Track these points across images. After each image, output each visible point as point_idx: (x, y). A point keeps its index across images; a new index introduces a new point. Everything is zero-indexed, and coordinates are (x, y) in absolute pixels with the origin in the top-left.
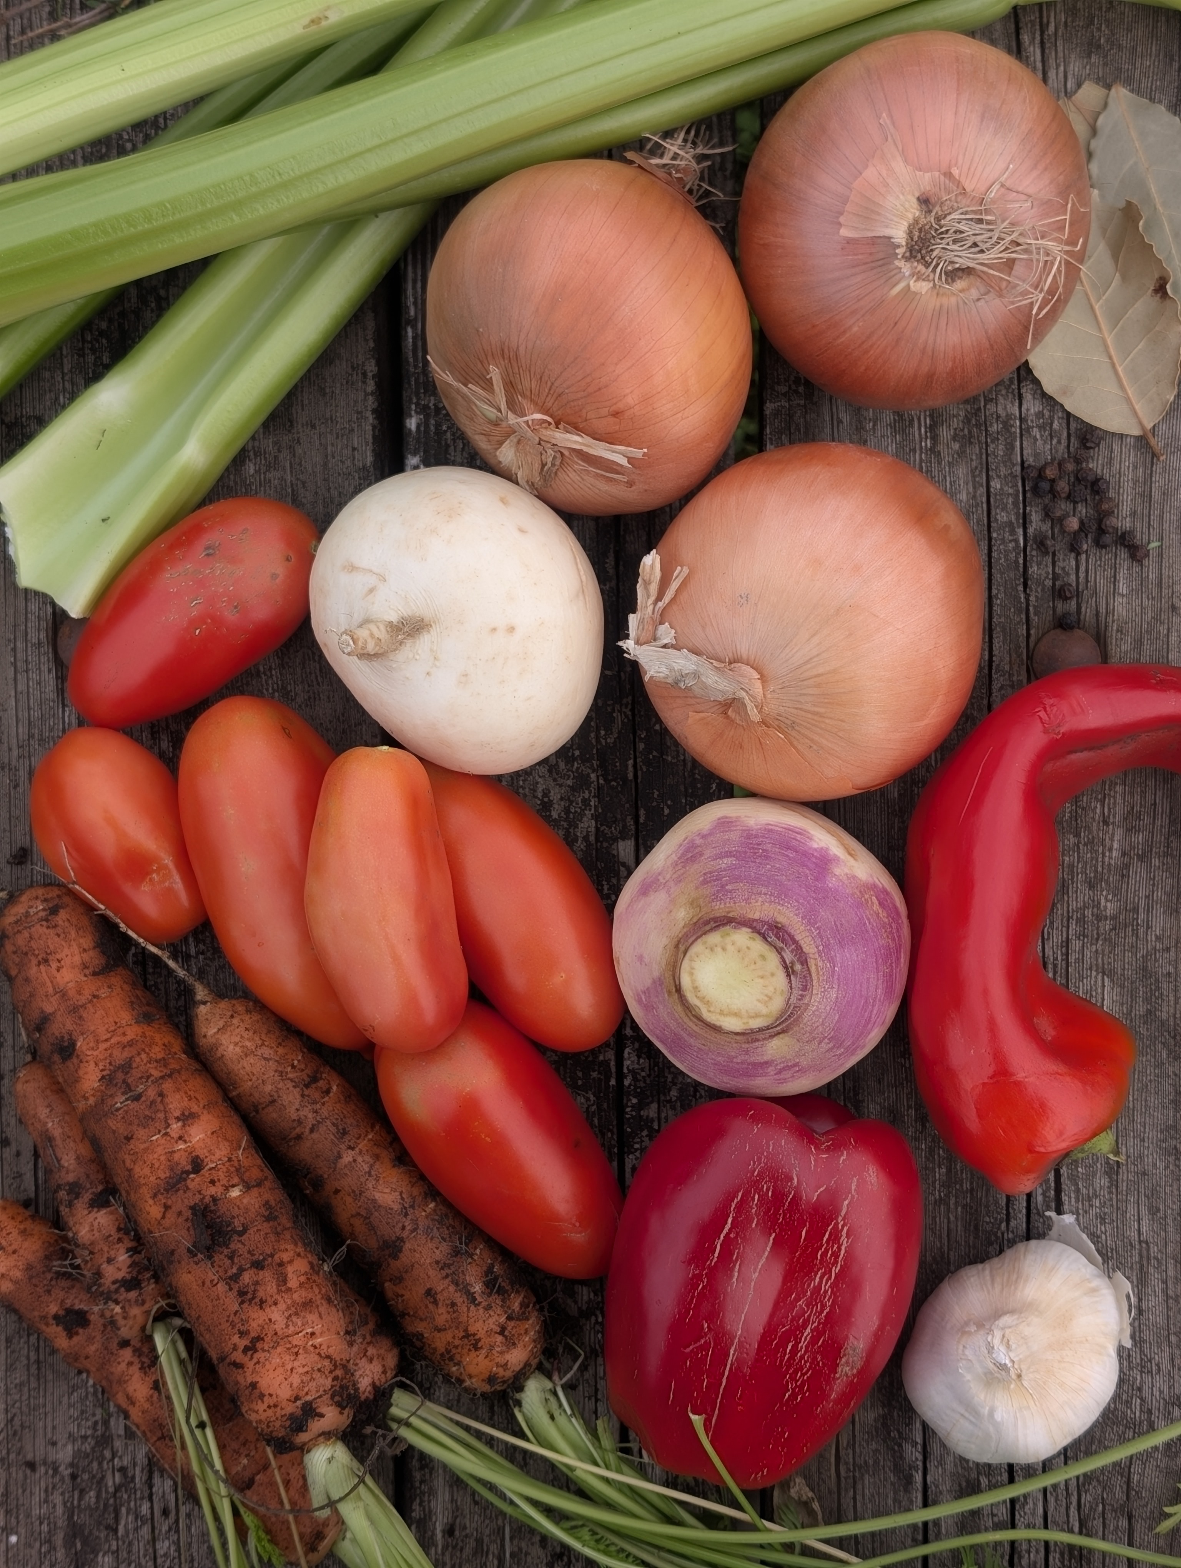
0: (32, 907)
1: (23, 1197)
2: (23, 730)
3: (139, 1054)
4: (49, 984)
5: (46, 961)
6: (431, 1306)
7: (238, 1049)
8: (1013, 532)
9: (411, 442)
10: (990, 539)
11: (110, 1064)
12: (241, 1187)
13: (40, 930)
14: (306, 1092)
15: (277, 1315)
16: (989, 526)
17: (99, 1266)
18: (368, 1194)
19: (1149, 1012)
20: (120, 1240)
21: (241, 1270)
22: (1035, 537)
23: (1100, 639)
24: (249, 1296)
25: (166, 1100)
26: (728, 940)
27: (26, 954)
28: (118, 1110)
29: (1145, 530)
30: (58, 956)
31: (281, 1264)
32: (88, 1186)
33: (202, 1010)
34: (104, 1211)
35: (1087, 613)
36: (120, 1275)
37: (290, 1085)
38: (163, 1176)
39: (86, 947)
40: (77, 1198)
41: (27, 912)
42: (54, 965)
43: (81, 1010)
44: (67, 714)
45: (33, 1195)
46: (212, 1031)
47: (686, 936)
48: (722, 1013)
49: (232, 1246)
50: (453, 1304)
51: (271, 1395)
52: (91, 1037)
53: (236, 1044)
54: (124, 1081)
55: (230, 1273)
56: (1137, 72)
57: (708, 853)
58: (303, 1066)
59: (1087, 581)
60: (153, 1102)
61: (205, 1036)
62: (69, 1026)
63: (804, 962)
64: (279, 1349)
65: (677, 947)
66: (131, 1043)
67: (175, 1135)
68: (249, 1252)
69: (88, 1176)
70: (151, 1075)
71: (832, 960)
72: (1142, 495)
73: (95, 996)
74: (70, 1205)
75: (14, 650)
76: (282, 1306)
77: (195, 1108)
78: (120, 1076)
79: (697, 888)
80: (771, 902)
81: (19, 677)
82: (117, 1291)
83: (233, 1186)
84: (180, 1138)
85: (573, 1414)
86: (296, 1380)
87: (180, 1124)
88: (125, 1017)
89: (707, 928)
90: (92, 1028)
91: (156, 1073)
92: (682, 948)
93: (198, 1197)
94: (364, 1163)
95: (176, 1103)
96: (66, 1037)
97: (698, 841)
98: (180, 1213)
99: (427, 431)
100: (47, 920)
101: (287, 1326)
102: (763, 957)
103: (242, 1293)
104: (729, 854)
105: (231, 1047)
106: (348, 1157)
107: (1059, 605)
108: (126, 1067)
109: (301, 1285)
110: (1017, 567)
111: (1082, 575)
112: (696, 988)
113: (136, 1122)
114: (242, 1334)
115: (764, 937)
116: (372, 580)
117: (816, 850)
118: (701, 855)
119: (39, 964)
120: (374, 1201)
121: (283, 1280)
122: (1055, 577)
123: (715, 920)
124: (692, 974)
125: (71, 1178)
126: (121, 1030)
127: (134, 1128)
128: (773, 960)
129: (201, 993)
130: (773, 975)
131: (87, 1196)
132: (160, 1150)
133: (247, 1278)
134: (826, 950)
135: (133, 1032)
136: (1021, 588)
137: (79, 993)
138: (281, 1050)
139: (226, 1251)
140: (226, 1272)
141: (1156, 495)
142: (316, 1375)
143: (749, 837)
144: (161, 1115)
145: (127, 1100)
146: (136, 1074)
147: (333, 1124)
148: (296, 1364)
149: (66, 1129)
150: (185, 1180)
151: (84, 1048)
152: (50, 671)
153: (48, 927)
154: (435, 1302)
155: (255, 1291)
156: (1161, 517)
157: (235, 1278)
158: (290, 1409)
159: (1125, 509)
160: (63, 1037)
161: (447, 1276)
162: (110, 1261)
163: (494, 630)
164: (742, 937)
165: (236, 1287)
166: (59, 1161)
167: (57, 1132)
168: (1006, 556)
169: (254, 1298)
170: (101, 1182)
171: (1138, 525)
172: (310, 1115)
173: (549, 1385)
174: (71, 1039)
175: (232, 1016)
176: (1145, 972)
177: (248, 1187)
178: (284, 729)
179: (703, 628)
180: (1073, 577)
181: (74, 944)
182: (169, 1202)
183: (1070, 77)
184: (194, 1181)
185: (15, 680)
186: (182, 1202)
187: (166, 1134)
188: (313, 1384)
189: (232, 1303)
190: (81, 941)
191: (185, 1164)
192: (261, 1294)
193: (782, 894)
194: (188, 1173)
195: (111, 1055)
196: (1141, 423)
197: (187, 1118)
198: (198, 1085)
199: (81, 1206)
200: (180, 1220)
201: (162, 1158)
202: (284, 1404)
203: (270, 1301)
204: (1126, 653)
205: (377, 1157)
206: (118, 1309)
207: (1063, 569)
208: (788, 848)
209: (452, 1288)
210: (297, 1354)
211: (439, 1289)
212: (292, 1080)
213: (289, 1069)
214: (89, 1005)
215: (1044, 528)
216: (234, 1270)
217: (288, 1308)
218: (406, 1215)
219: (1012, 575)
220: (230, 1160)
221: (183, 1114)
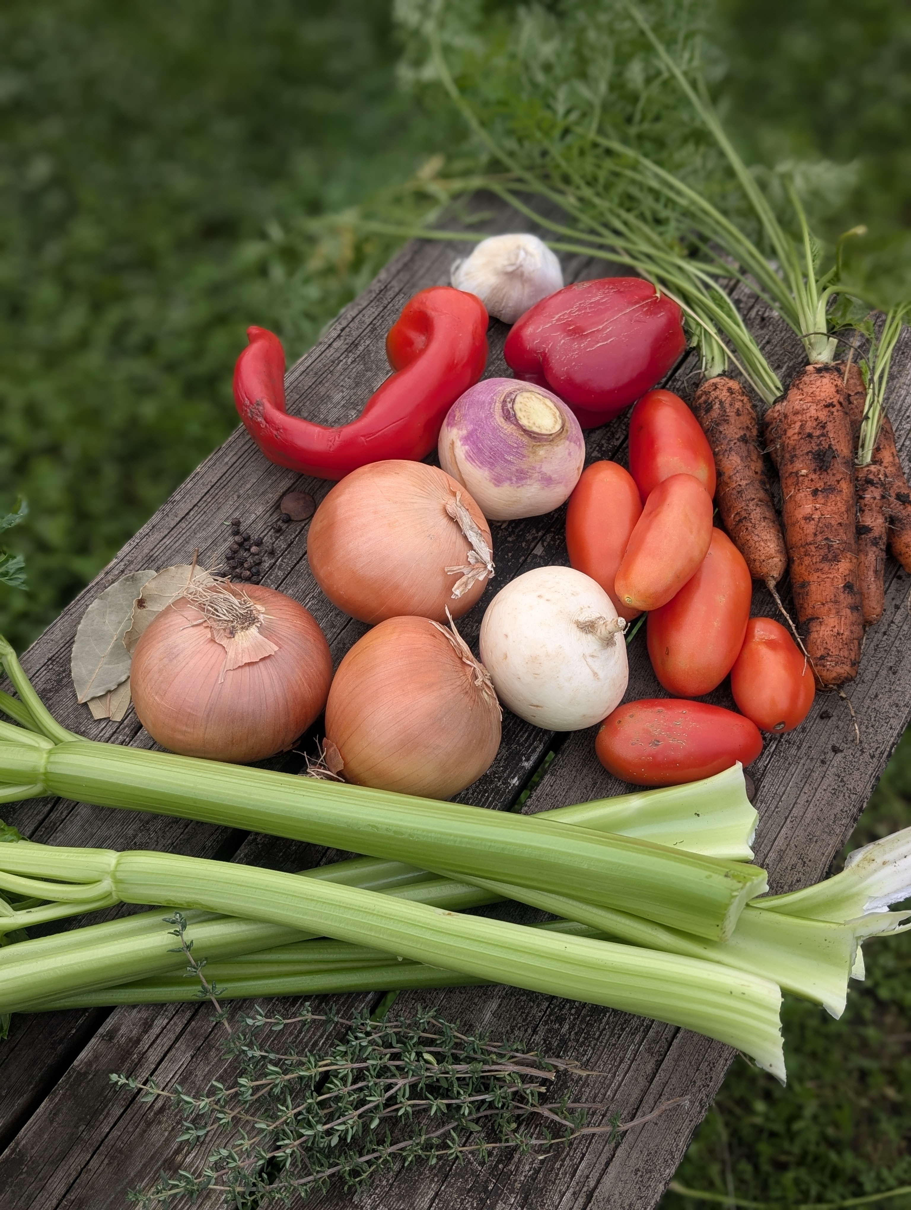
0: (833, 666)
1: (900, 581)
2: (792, 769)
3: (816, 562)
4: (842, 622)
5: (838, 634)
6: (741, 410)
7: (769, 544)
8: (281, 565)
9: (521, 773)
10: (292, 569)
11: (832, 565)
12: (800, 474)
13: (834, 652)
14: (747, 515)
15: (813, 412)
16: (289, 574)
17: (880, 500)
18: (743, 465)
19: (367, 371)
20: (865, 505)
21: (818, 437)
22: (273, 558)
23: (277, 506)
24: (821, 425)
25: (814, 531)
26: (530, 425)
27: (846, 644)
28: (839, 540)
29: (226, 531)
30: (832, 633)
31: (800, 433)
32: (868, 540)
33: (775, 574)
34: (867, 524)
35: (275, 517)
36: (873, 488)
37: (753, 521)
38: (833, 496)
39: (816, 633)
40: (875, 538)
41: (836, 665)
42: (835, 630)
43: (833, 600)
44: (766, 762)
45: (895, 579)
46: (776, 560)
47: (546, 440)
48: (551, 409)
49: (817, 448)
50: (731, 405)
51: (832, 383)
52: (835, 584)
53: (768, 546)
54: (829, 552)
55: (824, 438)
56: (69, 711)
57: (514, 469)
58: (743, 528)
59: (265, 529)
60: (821, 533)
61: (781, 561)
62: (842, 596)
63: (504, 401)
64: (819, 398)
65: (552, 440)
66: (817, 570)
67: (818, 512)
68: (811, 443)
69: (866, 545)
70: (816, 548)
71: (492, 398)
72: (216, 545)
73: (823, 604)
74: (880, 538)
75: (777, 807)
76: (808, 415)
77: (803, 522)
78: (830, 557)
79: (529, 457)
80: (502, 428)
81: (781, 794)
82: (877, 483)
83: (803, 476)
84: (817, 509)
85: (703, 356)
86: (818, 383)
87: (813, 517)
88: (813, 587)
89: (535, 435)
90: (832, 588)
91: (813, 548)
92: (551, 437)
93: (822, 477)
94: (737, 478)
95: (810, 528)
96: (846, 592)
97: (514, 479)
98: (834, 475)
99: (511, 773)
100: (828, 654)
101: (810, 406)
102: (521, 410)
103: (824, 427)
104: (507, 461)
105: (771, 546)
106: (743, 483)
107: (284, 527)
108: (825, 559)
109: (795, 423)
110: (290, 551)
111: (266, 532)
112: (556, 422)
113: (833, 529)
114: (832, 413)
115: (515, 415)
116: (589, 659)
117: (468, 445)
118: (517, 470)
119: (842, 634)
120: (742, 460)
121: (802, 427)
122: (277, 538)
123: (530, 436)
124: (554, 427)
125: (874, 549)
126: (819, 580)
127: (835, 526)
128: (517, 406)
129: (772, 584)
130: (521, 403)
131: (871, 535)
132: (829, 509)
133: (818, 433)
134: (492, 402)
135: (814, 577)
136: (295, 543)
137: (830, 610)
138: (749, 538)
139: (821, 447)
140: (825, 440)
141: (210, 541)
142: (808, 382)
143: (492, 464)
144: (820, 525)
145: (832, 541)
146: (822, 552)
147: (742, 497)
148: (814, 389)
149: (866, 571)
150: (824, 489)
151: (840, 580)
152: (764, 787)
153: (829, 650)
154: (738, 410)
155: (817, 425)
156: (215, 532)
157: (823, 435)
158: (827, 375)
159: (227, 544)
160: (848, 593)
161: (727, 416)
162: (875, 498)
163: (548, 600)
164: (524, 422)
165: (825, 431)
166: (876, 560)
167: (871, 573)
168: (291, 558)
169: (819, 423)
170: (862, 539)
171: (227, 535)
172: (751, 505)
173: (706, 373)
174: (845, 590)
175: (764, 561)
176: (357, 384)
177: (797, 473)
178: (668, 654)
179: (455, 543)
180: (270, 533)
181: (821, 635)
182: (836, 483)
183: (100, 729)
184: (820, 485)
185: (784, 793)
186: (831, 480)
187: (822, 515)
188: (811, 379)
189: (830, 426)
190: (816, 636)
191: (820, 495)
192: (815, 423)
193: (495, 429)
194: (821, 491)
195: (830, 569)
196: (193, 569)
197: (808, 518)
198: (796, 537)
199: (876, 533)
200: (835, 472)
201: (829, 504)
202: (828, 377)
203: (813, 419)
204: (272, 493)
205: (730, 478)
206: (880, 476)
207: (271, 539)
208: (479, 449)
209: (728, 410)
210: (812, 393)
211: (733, 413)
212: (751, 522)
213: (749, 528)
214: (828, 600)
215: (267, 558)
216: (821, 438)
217: (806, 413)
218: (731, 448)
219: (294, 550)
220: (799, 490)
221: (810, 521)
